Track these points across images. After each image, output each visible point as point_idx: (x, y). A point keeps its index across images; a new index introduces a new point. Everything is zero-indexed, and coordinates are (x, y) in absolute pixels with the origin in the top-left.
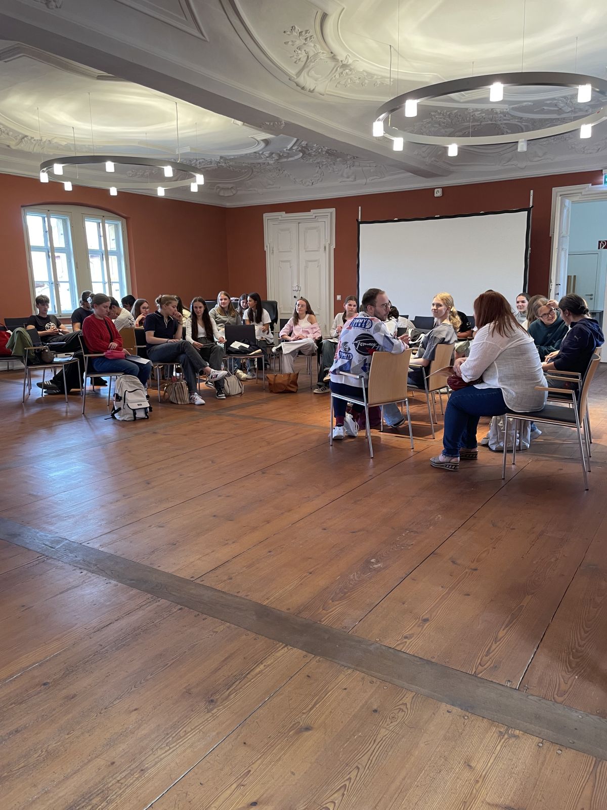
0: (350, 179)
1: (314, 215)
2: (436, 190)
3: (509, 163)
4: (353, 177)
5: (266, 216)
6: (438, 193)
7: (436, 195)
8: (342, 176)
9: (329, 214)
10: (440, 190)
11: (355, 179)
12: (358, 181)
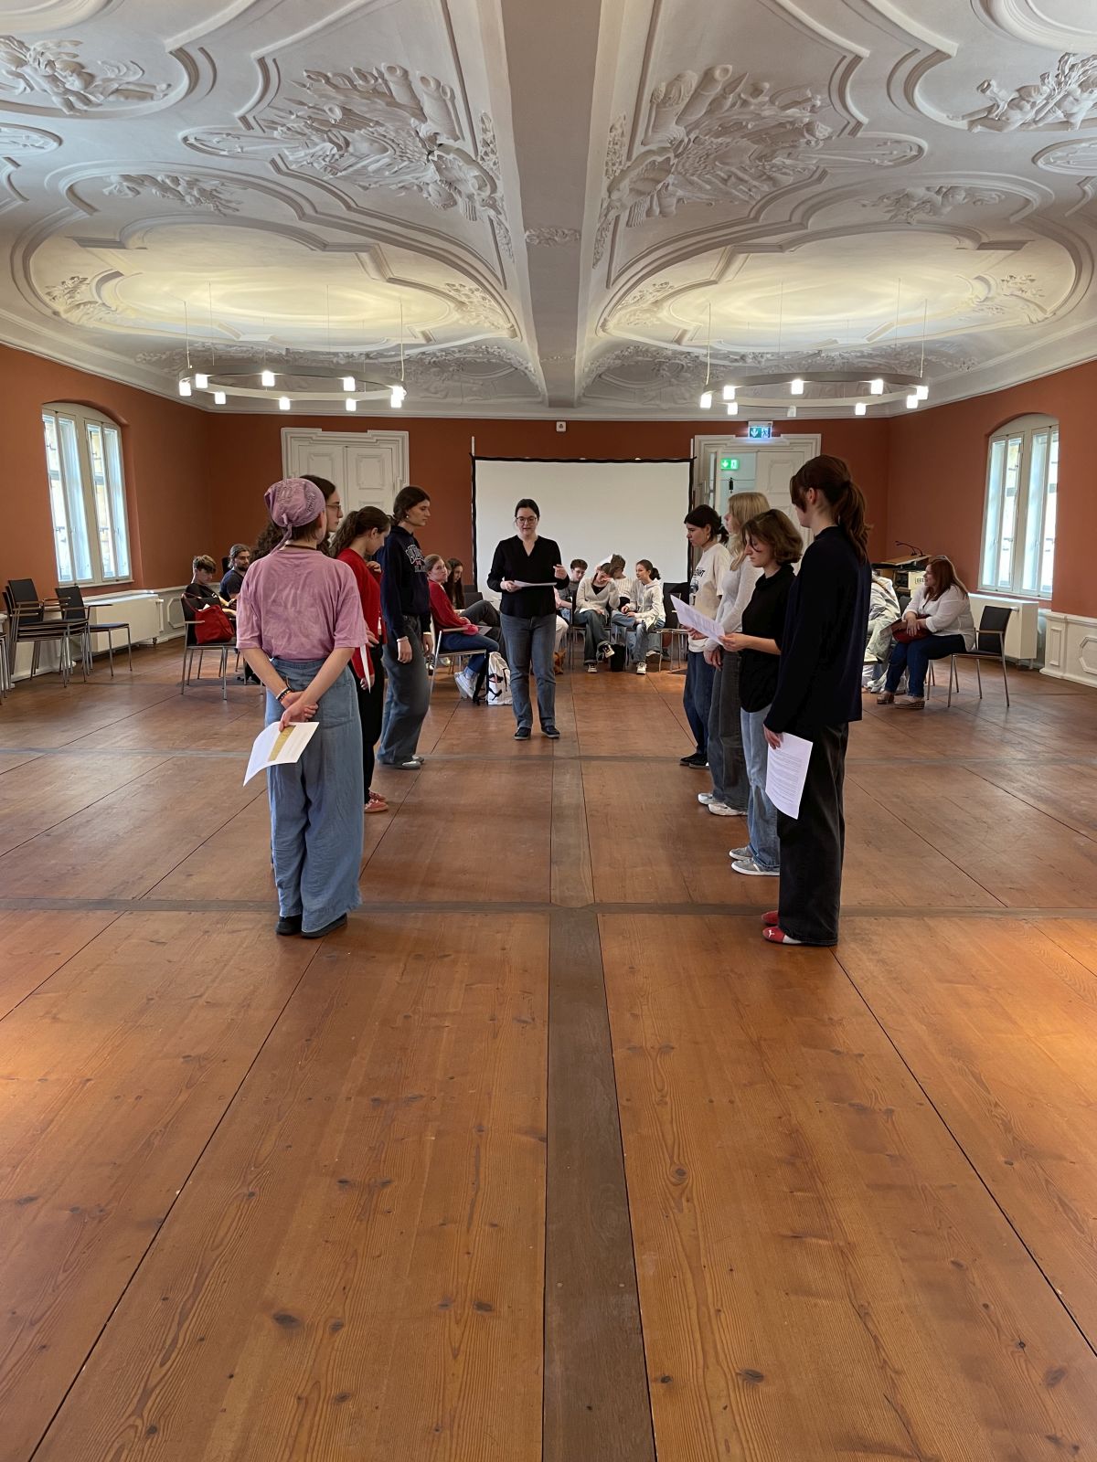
0: (438, 395)
1: (376, 438)
2: (558, 424)
3: (653, 402)
4: (444, 393)
5: (286, 432)
6: (561, 428)
7: (558, 429)
8: (427, 390)
9: (400, 439)
10: (564, 424)
11: (446, 396)
12: (448, 400)
